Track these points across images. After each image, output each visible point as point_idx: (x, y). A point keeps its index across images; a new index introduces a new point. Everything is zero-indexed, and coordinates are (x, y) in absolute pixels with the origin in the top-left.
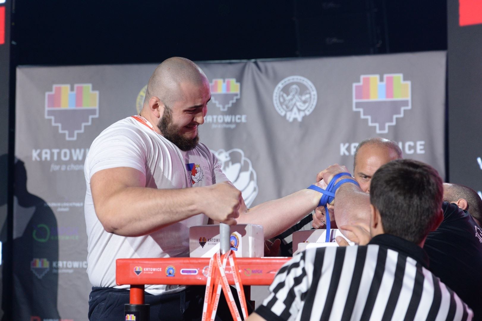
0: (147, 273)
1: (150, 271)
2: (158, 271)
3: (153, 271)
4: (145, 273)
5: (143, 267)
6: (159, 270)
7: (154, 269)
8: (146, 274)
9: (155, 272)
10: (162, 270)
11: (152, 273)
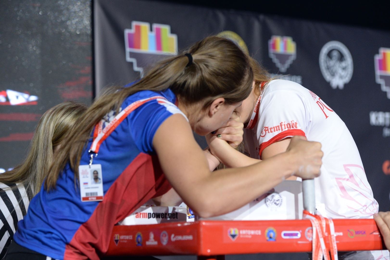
0: (244, 236)
1: (248, 235)
2: (257, 234)
3: (251, 235)
4: (241, 236)
5: (239, 230)
6: (258, 232)
7: (253, 232)
8: (243, 238)
9: (254, 236)
10: (262, 232)
11: (250, 237)
